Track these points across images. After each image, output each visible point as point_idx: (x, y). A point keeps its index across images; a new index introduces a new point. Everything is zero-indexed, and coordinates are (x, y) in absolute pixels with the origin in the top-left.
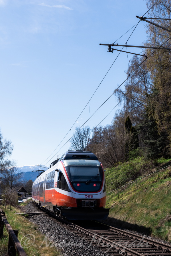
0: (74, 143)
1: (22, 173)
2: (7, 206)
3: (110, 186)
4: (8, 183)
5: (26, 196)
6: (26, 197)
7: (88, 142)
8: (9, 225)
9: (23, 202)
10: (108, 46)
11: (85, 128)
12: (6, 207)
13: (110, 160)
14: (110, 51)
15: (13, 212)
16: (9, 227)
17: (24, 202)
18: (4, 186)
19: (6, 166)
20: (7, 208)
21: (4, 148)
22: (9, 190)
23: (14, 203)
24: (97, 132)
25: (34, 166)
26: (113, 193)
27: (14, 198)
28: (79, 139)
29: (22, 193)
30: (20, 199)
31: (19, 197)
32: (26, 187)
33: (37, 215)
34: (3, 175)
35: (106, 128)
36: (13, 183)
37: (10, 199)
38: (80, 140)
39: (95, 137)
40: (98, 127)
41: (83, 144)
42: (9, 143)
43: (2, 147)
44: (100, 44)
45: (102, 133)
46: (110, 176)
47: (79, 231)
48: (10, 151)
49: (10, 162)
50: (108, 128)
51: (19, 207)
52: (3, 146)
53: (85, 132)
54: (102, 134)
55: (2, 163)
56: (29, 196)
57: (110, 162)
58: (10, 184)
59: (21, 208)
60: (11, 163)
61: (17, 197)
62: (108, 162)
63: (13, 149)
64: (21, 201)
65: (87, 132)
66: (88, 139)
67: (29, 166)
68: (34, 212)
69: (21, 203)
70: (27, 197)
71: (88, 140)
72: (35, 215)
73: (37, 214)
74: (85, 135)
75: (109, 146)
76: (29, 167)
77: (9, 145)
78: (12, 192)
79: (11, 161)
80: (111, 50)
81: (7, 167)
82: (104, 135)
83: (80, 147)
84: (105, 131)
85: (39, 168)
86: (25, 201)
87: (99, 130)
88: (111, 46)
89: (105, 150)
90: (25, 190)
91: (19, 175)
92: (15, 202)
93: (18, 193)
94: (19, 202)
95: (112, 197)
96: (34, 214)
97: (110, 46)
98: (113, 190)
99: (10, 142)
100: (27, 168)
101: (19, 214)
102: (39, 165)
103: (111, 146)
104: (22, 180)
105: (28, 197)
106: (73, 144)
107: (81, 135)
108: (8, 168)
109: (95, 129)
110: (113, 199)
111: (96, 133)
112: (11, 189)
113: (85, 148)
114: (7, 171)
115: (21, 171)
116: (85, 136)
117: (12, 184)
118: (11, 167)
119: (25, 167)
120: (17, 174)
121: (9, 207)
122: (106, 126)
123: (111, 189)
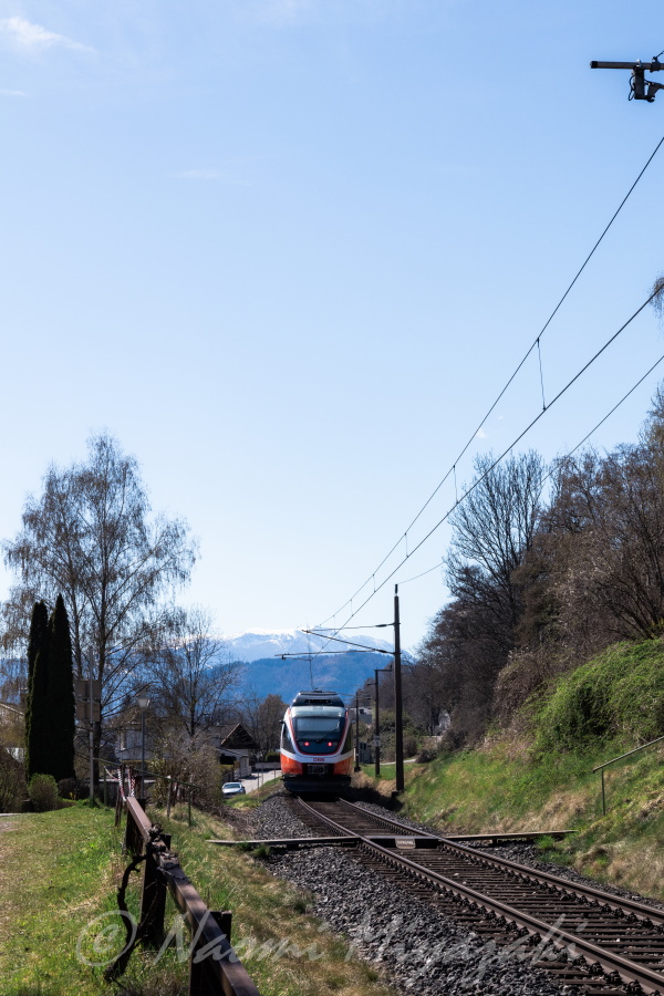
0: (467, 527)
1: (238, 664)
2: (174, 811)
3: (634, 720)
4: (176, 709)
5: (258, 766)
6: (254, 770)
7: (533, 523)
8: (191, 890)
9: (244, 792)
10: (632, 71)
11: (518, 460)
12: (171, 814)
13: (632, 605)
14: (639, 96)
15: (200, 836)
16: (192, 898)
17: (248, 791)
18: (160, 721)
19: (166, 634)
20: (175, 817)
21: (158, 553)
22: (182, 740)
23: (203, 795)
24: (576, 481)
25: (291, 632)
26: (649, 752)
27: (204, 776)
28: (490, 510)
29: (238, 753)
30: (229, 777)
31: (227, 772)
32: (255, 729)
33: (305, 847)
34: (155, 671)
35: (613, 458)
36: (199, 708)
37: (186, 779)
38: (496, 518)
39: (563, 501)
40: (579, 457)
41: (508, 533)
42: (180, 531)
43: (147, 552)
44: (595, 65)
45: (598, 482)
46: (632, 676)
47: (498, 921)
48: (185, 565)
49: (183, 616)
50: (621, 462)
51: (225, 815)
52: (152, 545)
53: (519, 480)
54: (594, 488)
55: (147, 620)
56: (268, 766)
57: (632, 614)
58: (186, 712)
59: (233, 819)
60: (188, 622)
61: (217, 769)
62: (626, 616)
63: (194, 560)
64: (236, 790)
65: (529, 479)
66: (530, 509)
67: (269, 632)
68: (294, 835)
69: (234, 798)
70: (259, 771)
71: (533, 516)
72: (300, 849)
73: (308, 845)
74: (518, 492)
75: (626, 539)
76: (268, 637)
77: (178, 541)
78: (194, 749)
79: (187, 609)
80: (642, 91)
81: (168, 638)
82: (606, 491)
83: (496, 547)
84: (610, 475)
85: (312, 644)
86: (250, 786)
87: (582, 469)
88: (647, 72)
89: (608, 559)
90: (249, 739)
91: (226, 672)
92: (210, 792)
93: (222, 751)
94: (226, 791)
95: (645, 770)
96: (293, 846)
97: (639, 70)
98: (648, 740)
99: (184, 526)
100: (256, 642)
101: (230, 845)
102: (311, 628)
103: (636, 540)
104: (238, 695)
105: (267, 770)
106: (465, 532)
107: (499, 492)
108: (177, 644)
109: (566, 462)
110: (646, 783)
111: (568, 482)
112: (192, 734)
113: (517, 550)
114: (169, 656)
115: (231, 656)
116: (518, 498)
117: (193, 711)
118: (188, 638)
119: (247, 638)
120: (215, 668)
121: (185, 813)
122: (612, 450)
123: (637, 736)
